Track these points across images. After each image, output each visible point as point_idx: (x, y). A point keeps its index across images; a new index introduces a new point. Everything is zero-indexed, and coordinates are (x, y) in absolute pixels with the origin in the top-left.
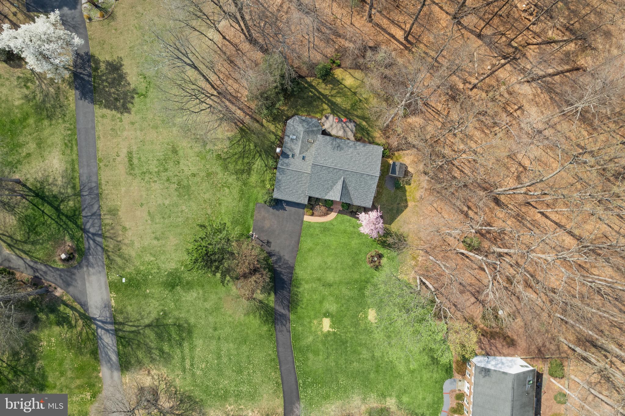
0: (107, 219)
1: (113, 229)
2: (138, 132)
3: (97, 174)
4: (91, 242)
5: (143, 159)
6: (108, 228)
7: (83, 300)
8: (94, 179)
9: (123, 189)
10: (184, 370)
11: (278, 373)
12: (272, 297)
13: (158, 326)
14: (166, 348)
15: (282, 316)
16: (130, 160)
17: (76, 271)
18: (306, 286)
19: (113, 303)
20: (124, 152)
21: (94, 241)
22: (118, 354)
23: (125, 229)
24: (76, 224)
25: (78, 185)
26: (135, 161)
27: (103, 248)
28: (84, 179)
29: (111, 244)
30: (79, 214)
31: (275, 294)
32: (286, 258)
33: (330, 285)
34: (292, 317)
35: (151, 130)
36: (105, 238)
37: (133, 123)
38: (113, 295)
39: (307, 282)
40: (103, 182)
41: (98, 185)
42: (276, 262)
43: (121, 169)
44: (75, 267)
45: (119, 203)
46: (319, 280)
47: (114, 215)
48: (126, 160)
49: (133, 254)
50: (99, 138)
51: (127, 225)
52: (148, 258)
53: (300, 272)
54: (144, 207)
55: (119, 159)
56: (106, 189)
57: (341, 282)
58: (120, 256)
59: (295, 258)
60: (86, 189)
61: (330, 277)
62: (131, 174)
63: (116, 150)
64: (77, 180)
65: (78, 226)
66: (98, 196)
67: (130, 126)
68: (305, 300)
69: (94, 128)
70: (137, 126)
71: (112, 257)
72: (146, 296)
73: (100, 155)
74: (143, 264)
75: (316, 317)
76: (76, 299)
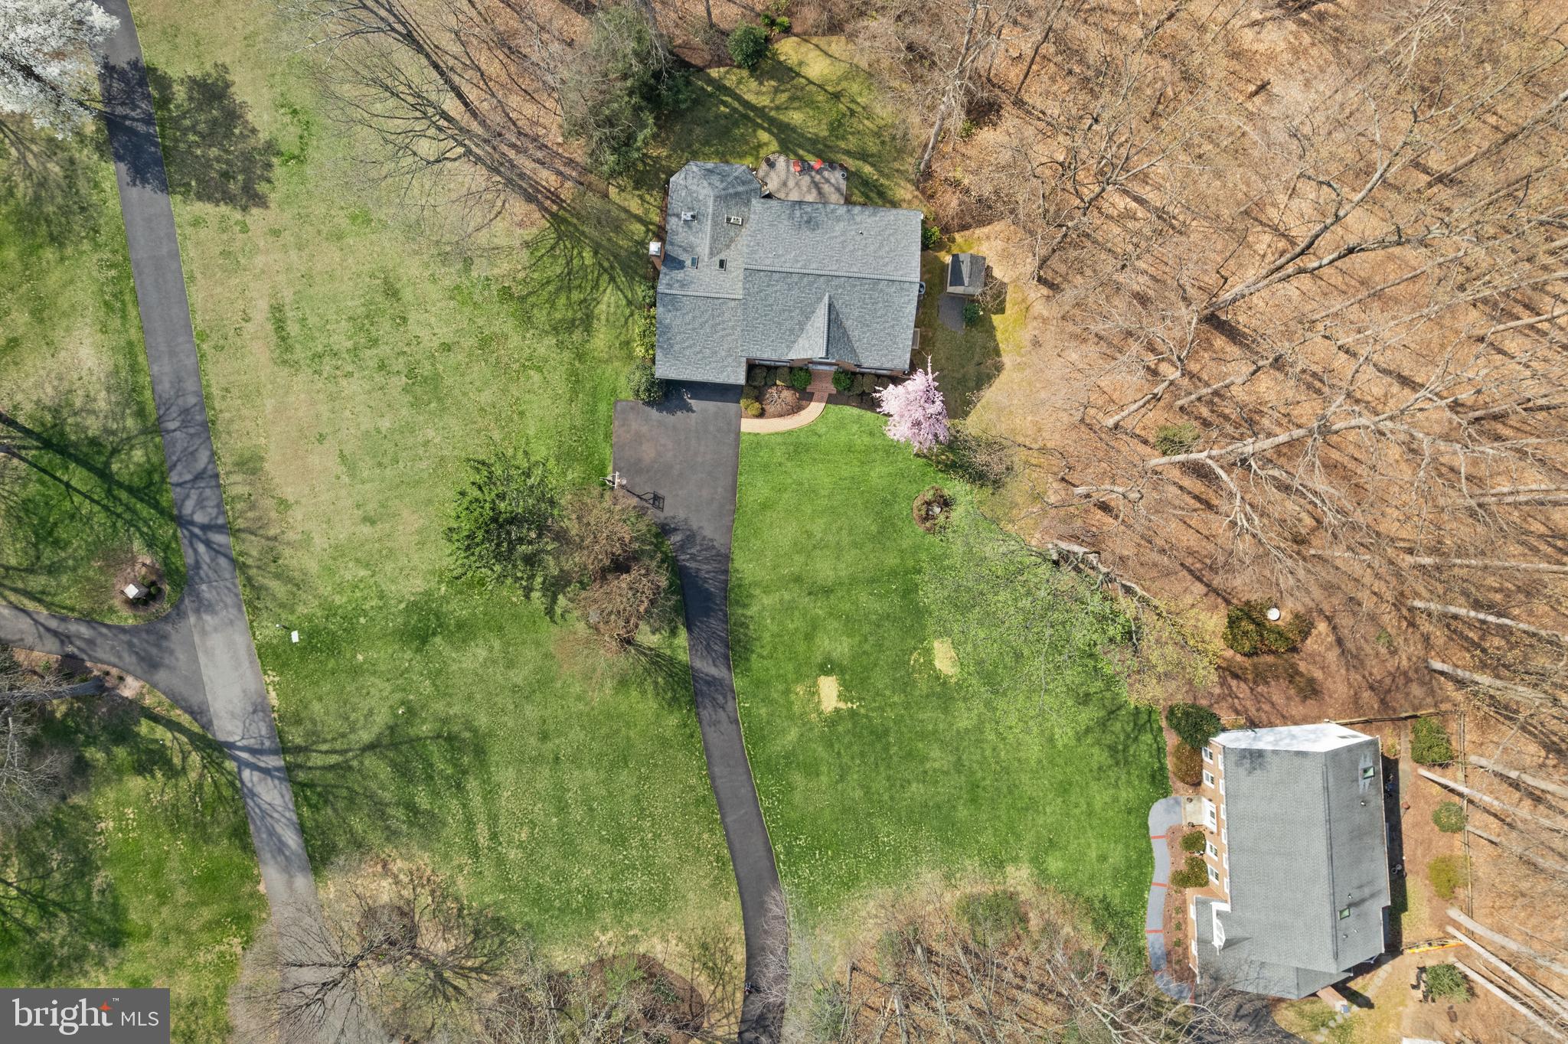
0: (236, 485)
1: (253, 507)
2: (293, 254)
3: (198, 373)
4: (201, 548)
5: (312, 320)
6: (239, 506)
7: (195, 700)
8: (190, 385)
9: (269, 404)
10: (475, 852)
11: (719, 833)
12: (682, 639)
13: (395, 745)
14: (423, 800)
15: (713, 682)
16: (280, 326)
17: (169, 628)
18: (767, 601)
19: (273, 698)
20: (261, 310)
21: (208, 544)
22: (302, 829)
23: (283, 504)
24: (156, 506)
25: (150, 406)
26: (293, 329)
27: (233, 561)
28: (166, 387)
29: (252, 548)
30: (163, 480)
31: (689, 630)
32: (708, 531)
33: (827, 591)
34: (738, 683)
35: (325, 244)
36: (235, 533)
37: (276, 233)
38: (272, 677)
39: (767, 591)
40: (215, 391)
41: (204, 400)
42: (682, 547)
43: (259, 352)
44: (166, 619)
45: (263, 441)
46: (798, 579)
47: (254, 472)
48: (270, 327)
49: (313, 567)
50: (192, 278)
51: (289, 493)
52: (352, 572)
53: (746, 567)
54: (327, 444)
55: (249, 327)
56: (225, 408)
57: (853, 581)
58: (277, 576)
59: (730, 529)
60: (174, 412)
61: (825, 569)
62: (285, 362)
63: (240, 305)
64: (148, 394)
65: (162, 512)
66: (207, 429)
67: (270, 239)
68: (767, 637)
69: (175, 255)
70: (288, 237)
71: (261, 580)
72: (356, 671)
73: (199, 321)
74: (339, 589)
75: (800, 677)
76: (177, 701)
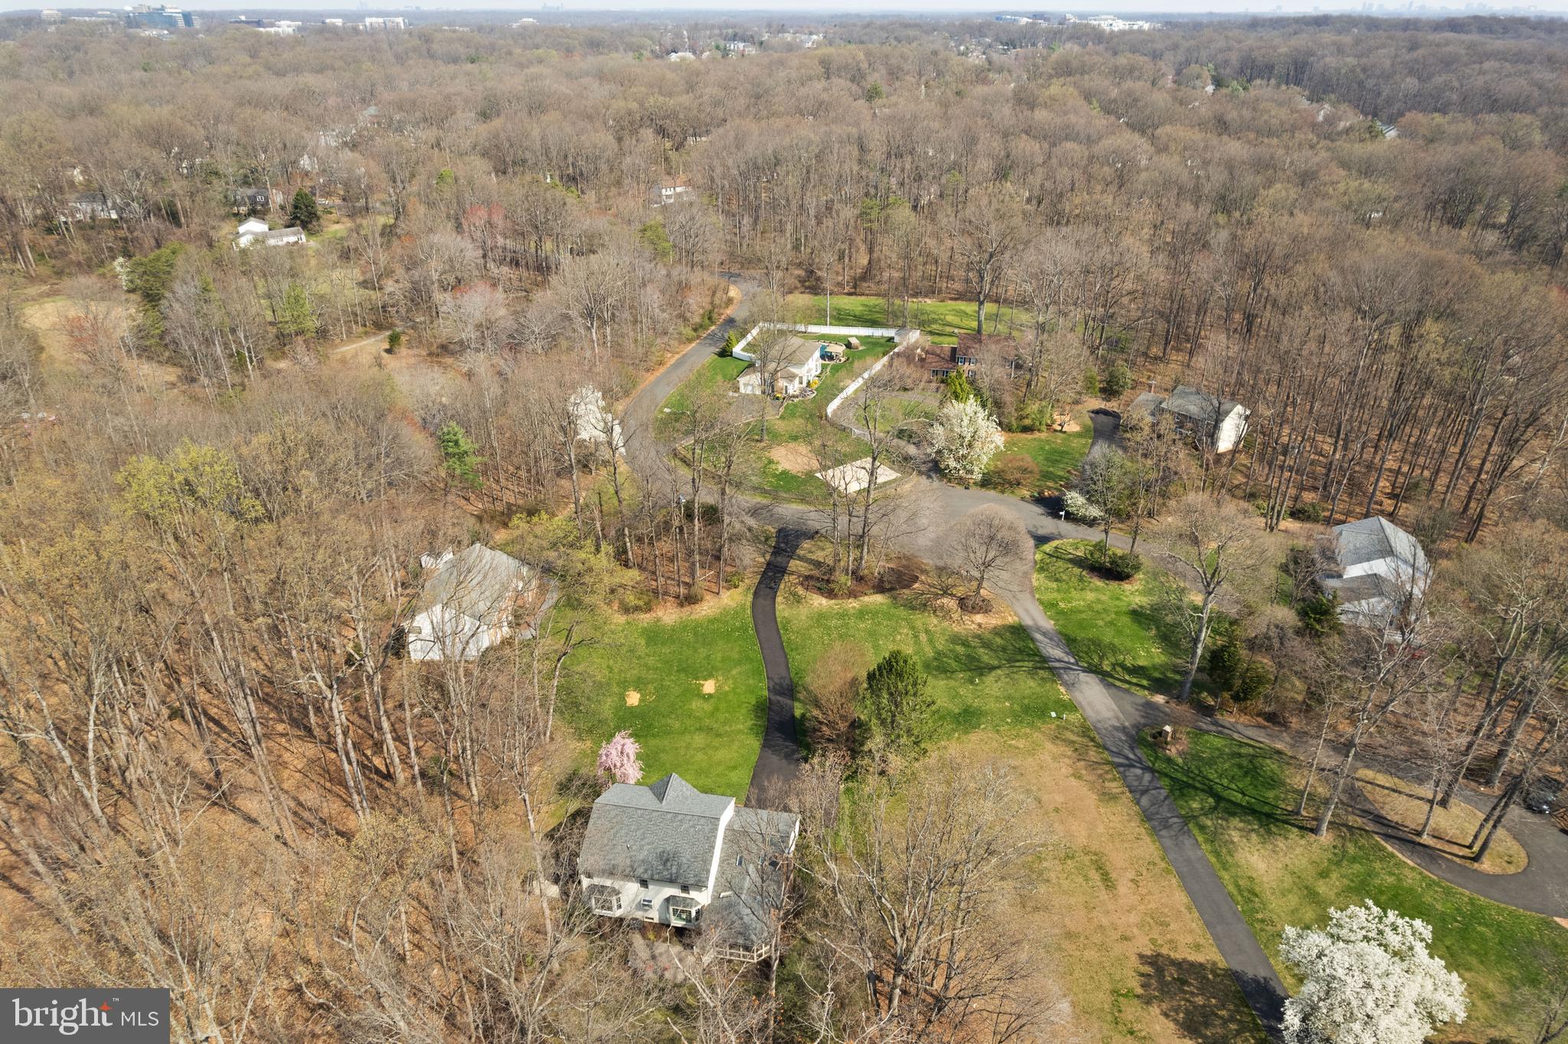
0: (1115, 787)
1: (1100, 776)
2: (1105, 922)
3: (1165, 849)
4: (1131, 756)
5: (1080, 879)
6: (1109, 776)
7: (1113, 690)
8: (1168, 842)
9: (1101, 829)
10: (927, 631)
11: (784, 638)
12: (798, 713)
13: (980, 668)
14: (960, 649)
15: (781, 694)
16: (1106, 878)
17: (1142, 721)
18: (741, 727)
19: (1062, 689)
20: (1124, 888)
21: (1127, 758)
22: (1033, 640)
23: (1078, 776)
24: (1172, 778)
25: (1196, 831)
26: (1095, 875)
27: (1107, 749)
28: (1188, 843)
29: (1093, 755)
30: (1171, 791)
31: (793, 716)
32: (775, 758)
33: (700, 729)
34: (766, 693)
35: (1080, 929)
36: (1108, 763)
37: (1125, 938)
38: (1066, 697)
39: (740, 731)
40: (1148, 839)
41: (1154, 832)
42: (794, 752)
43: (1117, 859)
44: (1145, 725)
45: (1102, 810)
46: (719, 735)
47: (1104, 794)
48: (1113, 875)
49: (1049, 745)
50: (1189, 909)
51: (1073, 782)
52: (1021, 743)
53: (754, 743)
54: (1051, 807)
55: (1131, 875)
56: (1135, 828)
57: (682, 733)
58: (1074, 742)
59: (760, 758)
60: (1176, 827)
61: (699, 739)
62: (1096, 854)
63: (1143, 891)
64: (1200, 839)
65: (1166, 775)
66: (1147, 817)
67: (1129, 934)
68: (744, 711)
69: (1208, 925)
70: (1115, 935)
71: (1085, 740)
72: (1009, 698)
73: (1174, 881)
74: (1026, 736)
75: (726, 693)
76: (1127, 691)
